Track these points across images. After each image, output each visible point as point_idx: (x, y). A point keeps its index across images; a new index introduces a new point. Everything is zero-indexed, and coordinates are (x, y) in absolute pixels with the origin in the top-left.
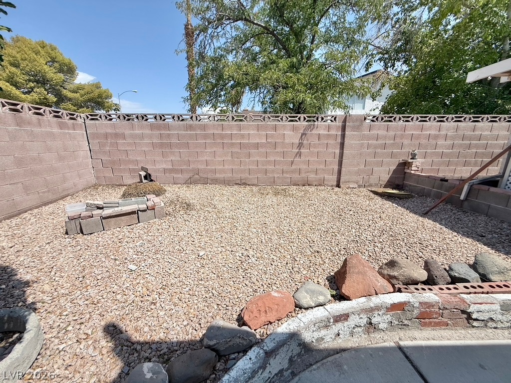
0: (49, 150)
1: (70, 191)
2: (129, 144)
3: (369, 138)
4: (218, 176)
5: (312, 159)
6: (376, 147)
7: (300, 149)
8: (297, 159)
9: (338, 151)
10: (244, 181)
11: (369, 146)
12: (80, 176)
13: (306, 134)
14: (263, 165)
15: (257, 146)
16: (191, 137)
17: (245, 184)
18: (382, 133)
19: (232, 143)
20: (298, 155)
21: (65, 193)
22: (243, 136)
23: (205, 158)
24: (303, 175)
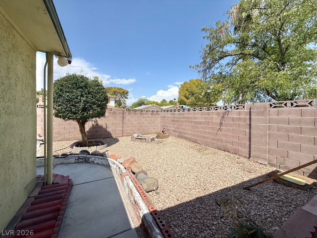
0: (146, 121)
1: (150, 133)
2: (167, 120)
3: (278, 121)
4: (186, 136)
5: (229, 134)
6: (288, 130)
7: (221, 127)
8: (219, 132)
9: (248, 130)
10: (195, 141)
11: (279, 129)
12: (154, 129)
13: (224, 117)
14: (203, 134)
15: (200, 123)
16: (180, 118)
17: (195, 142)
18: (292, 117)
19: (192, 121)
20: (220, 131)
21: (148, 133)
22: (195, 118)
23: (183, 127)
24: (224, 144)
